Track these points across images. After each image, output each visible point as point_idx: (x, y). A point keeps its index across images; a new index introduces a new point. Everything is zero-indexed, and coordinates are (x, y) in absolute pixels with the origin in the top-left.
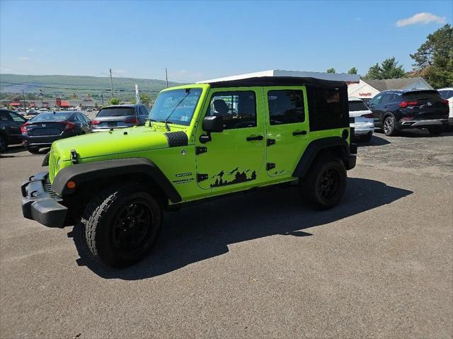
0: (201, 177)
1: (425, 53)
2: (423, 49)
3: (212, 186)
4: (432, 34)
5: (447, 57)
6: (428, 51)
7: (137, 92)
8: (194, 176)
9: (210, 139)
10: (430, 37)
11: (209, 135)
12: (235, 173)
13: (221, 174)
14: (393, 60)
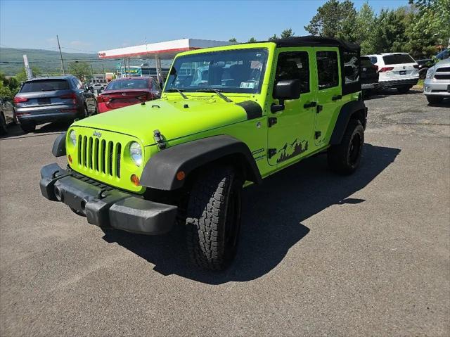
0: (271, 153)
1: (317, 25)
2: (315, 20)
3: (278, 161)
4: (322, 6)
5: (334, 29)
6: (318, 23)
7: (26, 64)
8: (265, 152)
9: (282, 108)
10: (320, 10)
11: (282, 103)
12: (295, 145)
13: (285, 148)
14: (290, 31)
